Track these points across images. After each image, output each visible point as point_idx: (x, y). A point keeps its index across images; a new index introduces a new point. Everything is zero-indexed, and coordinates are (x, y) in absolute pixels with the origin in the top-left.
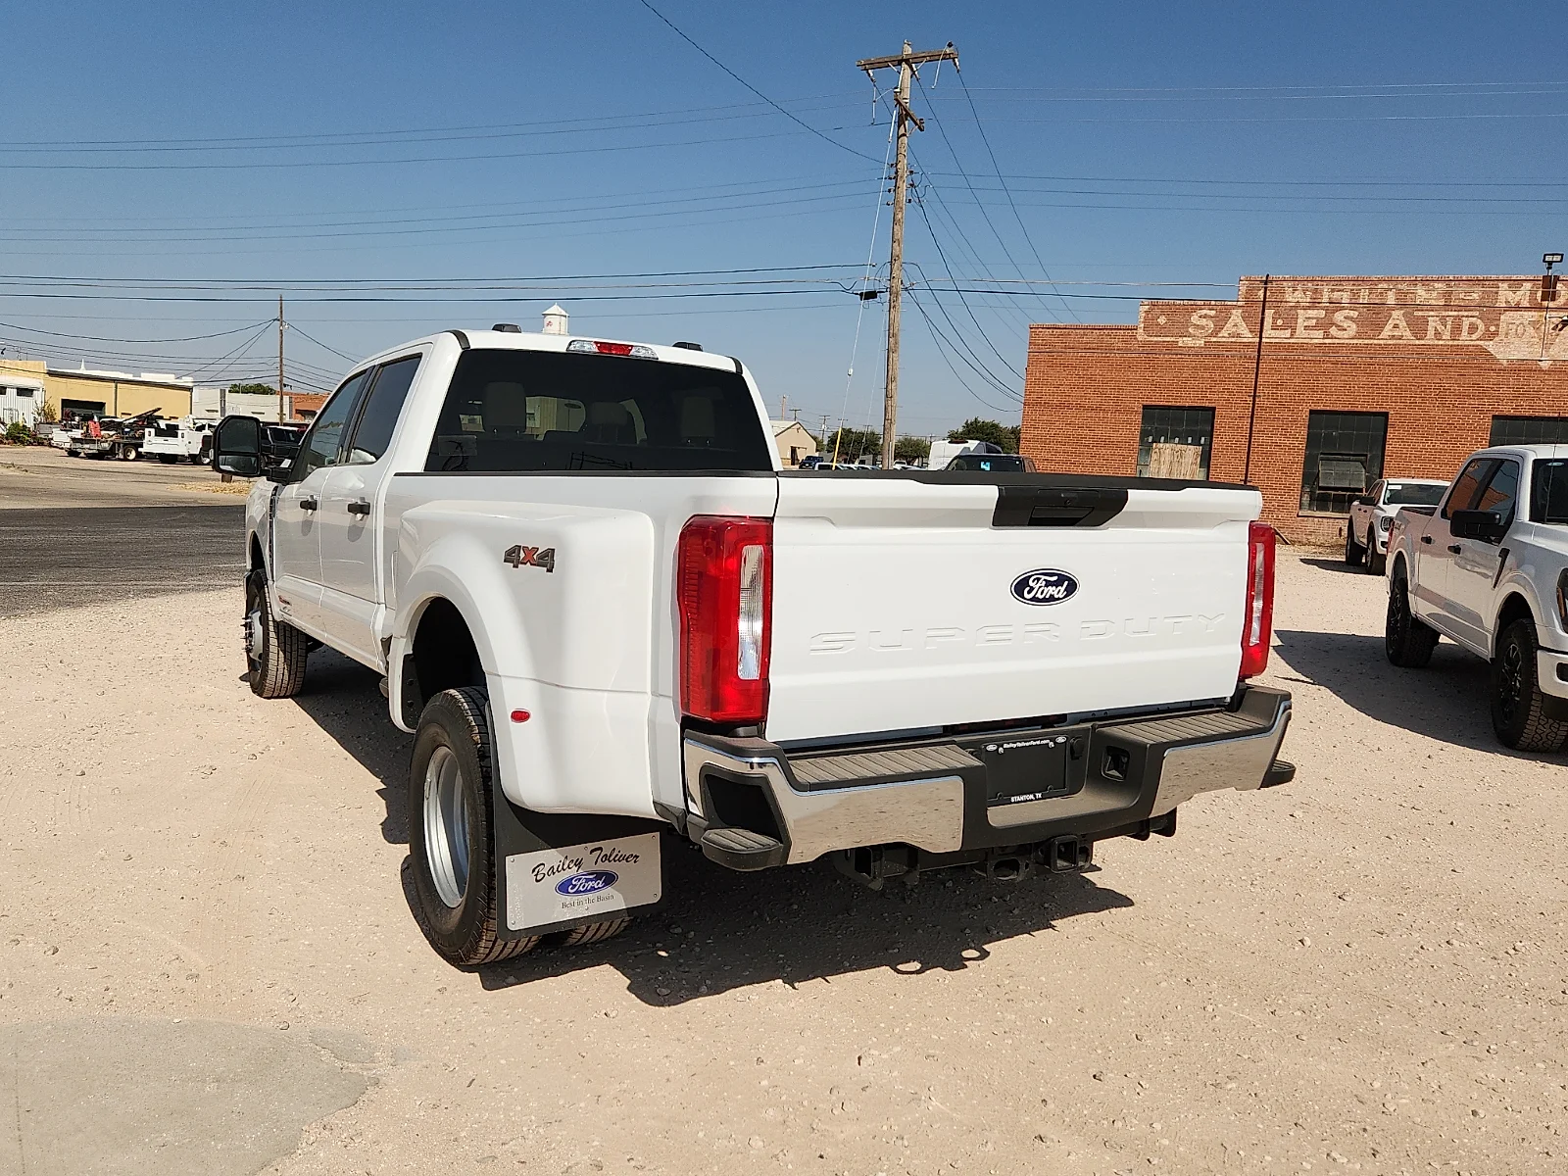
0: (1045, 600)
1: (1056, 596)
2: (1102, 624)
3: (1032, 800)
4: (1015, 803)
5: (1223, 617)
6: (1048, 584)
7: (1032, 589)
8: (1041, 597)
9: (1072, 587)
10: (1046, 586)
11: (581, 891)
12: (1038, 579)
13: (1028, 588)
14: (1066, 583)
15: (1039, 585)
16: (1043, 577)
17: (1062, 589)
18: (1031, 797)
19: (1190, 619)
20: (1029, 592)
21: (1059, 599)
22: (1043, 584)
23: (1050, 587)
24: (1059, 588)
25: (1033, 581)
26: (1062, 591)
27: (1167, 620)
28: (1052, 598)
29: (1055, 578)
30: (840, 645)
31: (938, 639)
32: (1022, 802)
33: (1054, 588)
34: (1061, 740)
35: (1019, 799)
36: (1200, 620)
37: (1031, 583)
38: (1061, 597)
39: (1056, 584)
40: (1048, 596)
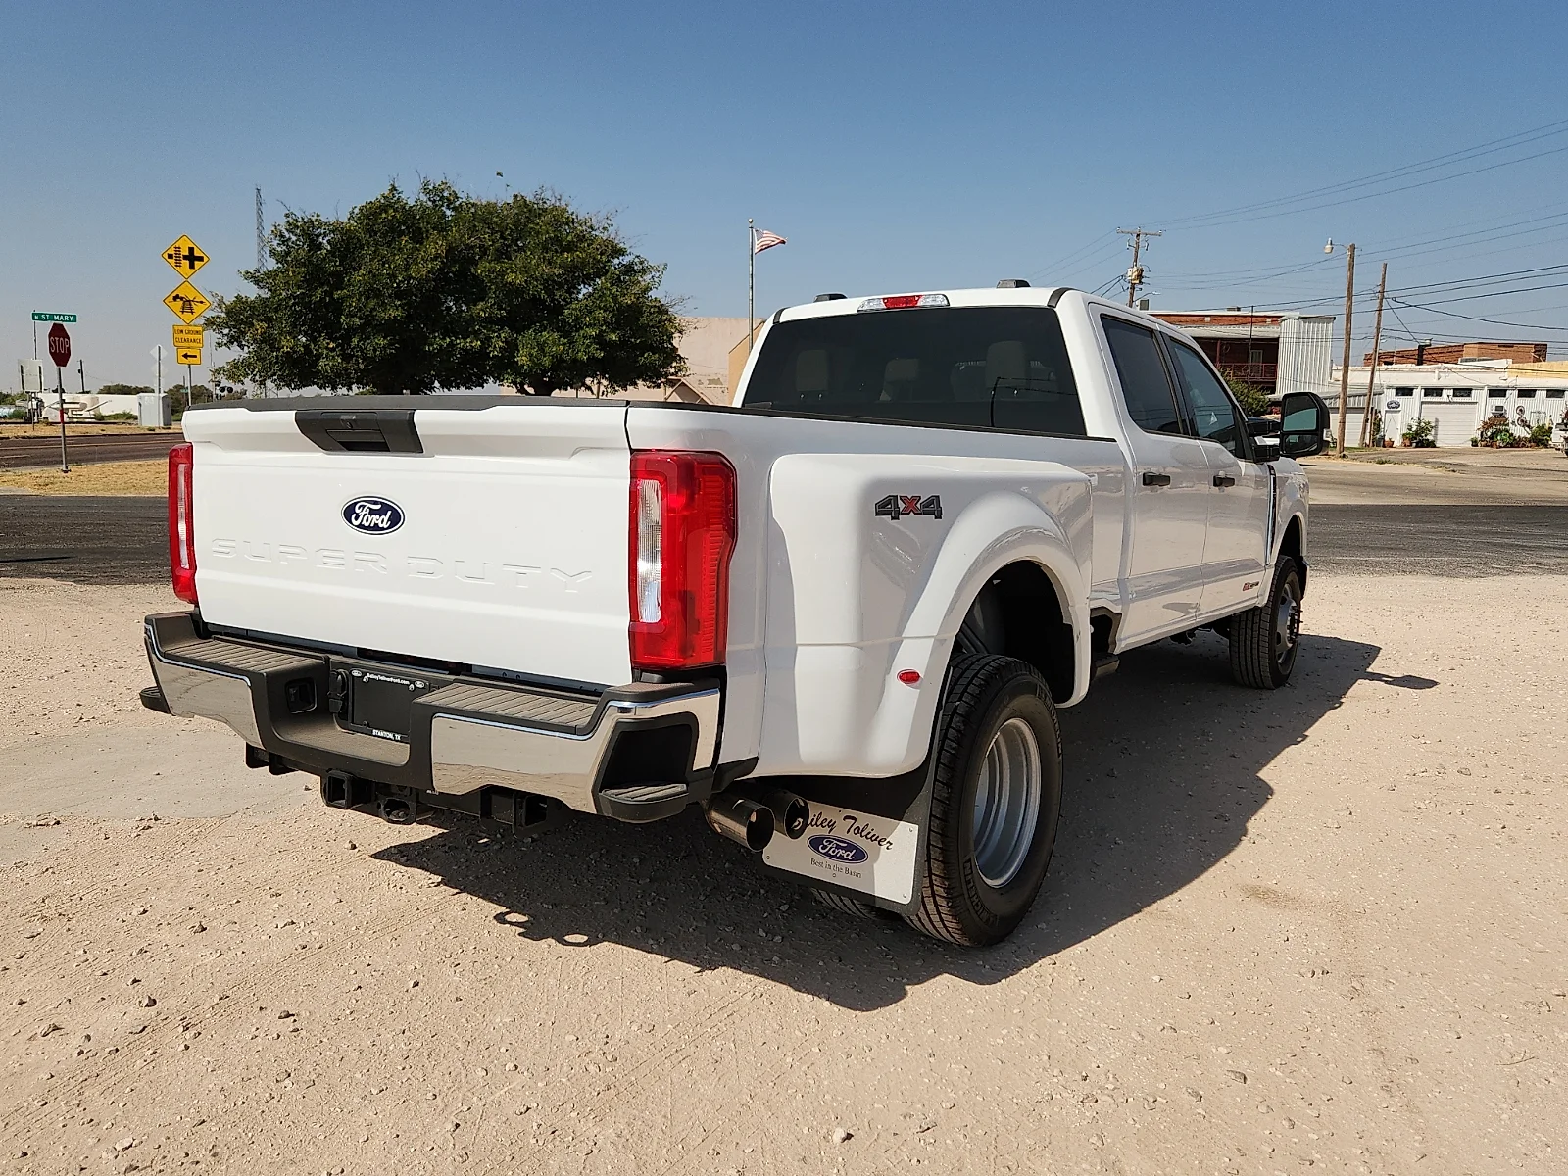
0: (370, 528)
1: (381, 526)
2: (431, 562)
3: (390, 739)
5: (589, 577)
6: (372, 512)
7: (357, 517)
8: (367, 525)
9: (396, 519)
10: (371, 514)
12: (364, 506)
13: (354, 515)
14: (389, 512)
15: (364, 512)
16: (368, 505)
17: (386, 518)
18: (391, 736)
19: (538, 572)
20: (356, 519)
21: (383, 529)
22: (368, 511)
23: (374, 516)
24: (383, 517)
25: (359, 508)
26: (386, 521)
27: (505, 569)
28: (376, 528)
29: (379, 506)
30: (228, 550)
33: (378, 516)
35: (379, 734)
36: (554, 574)
37: (357, 511)
38: (386, 527)
39: (381, 512)
40: (372, 525)
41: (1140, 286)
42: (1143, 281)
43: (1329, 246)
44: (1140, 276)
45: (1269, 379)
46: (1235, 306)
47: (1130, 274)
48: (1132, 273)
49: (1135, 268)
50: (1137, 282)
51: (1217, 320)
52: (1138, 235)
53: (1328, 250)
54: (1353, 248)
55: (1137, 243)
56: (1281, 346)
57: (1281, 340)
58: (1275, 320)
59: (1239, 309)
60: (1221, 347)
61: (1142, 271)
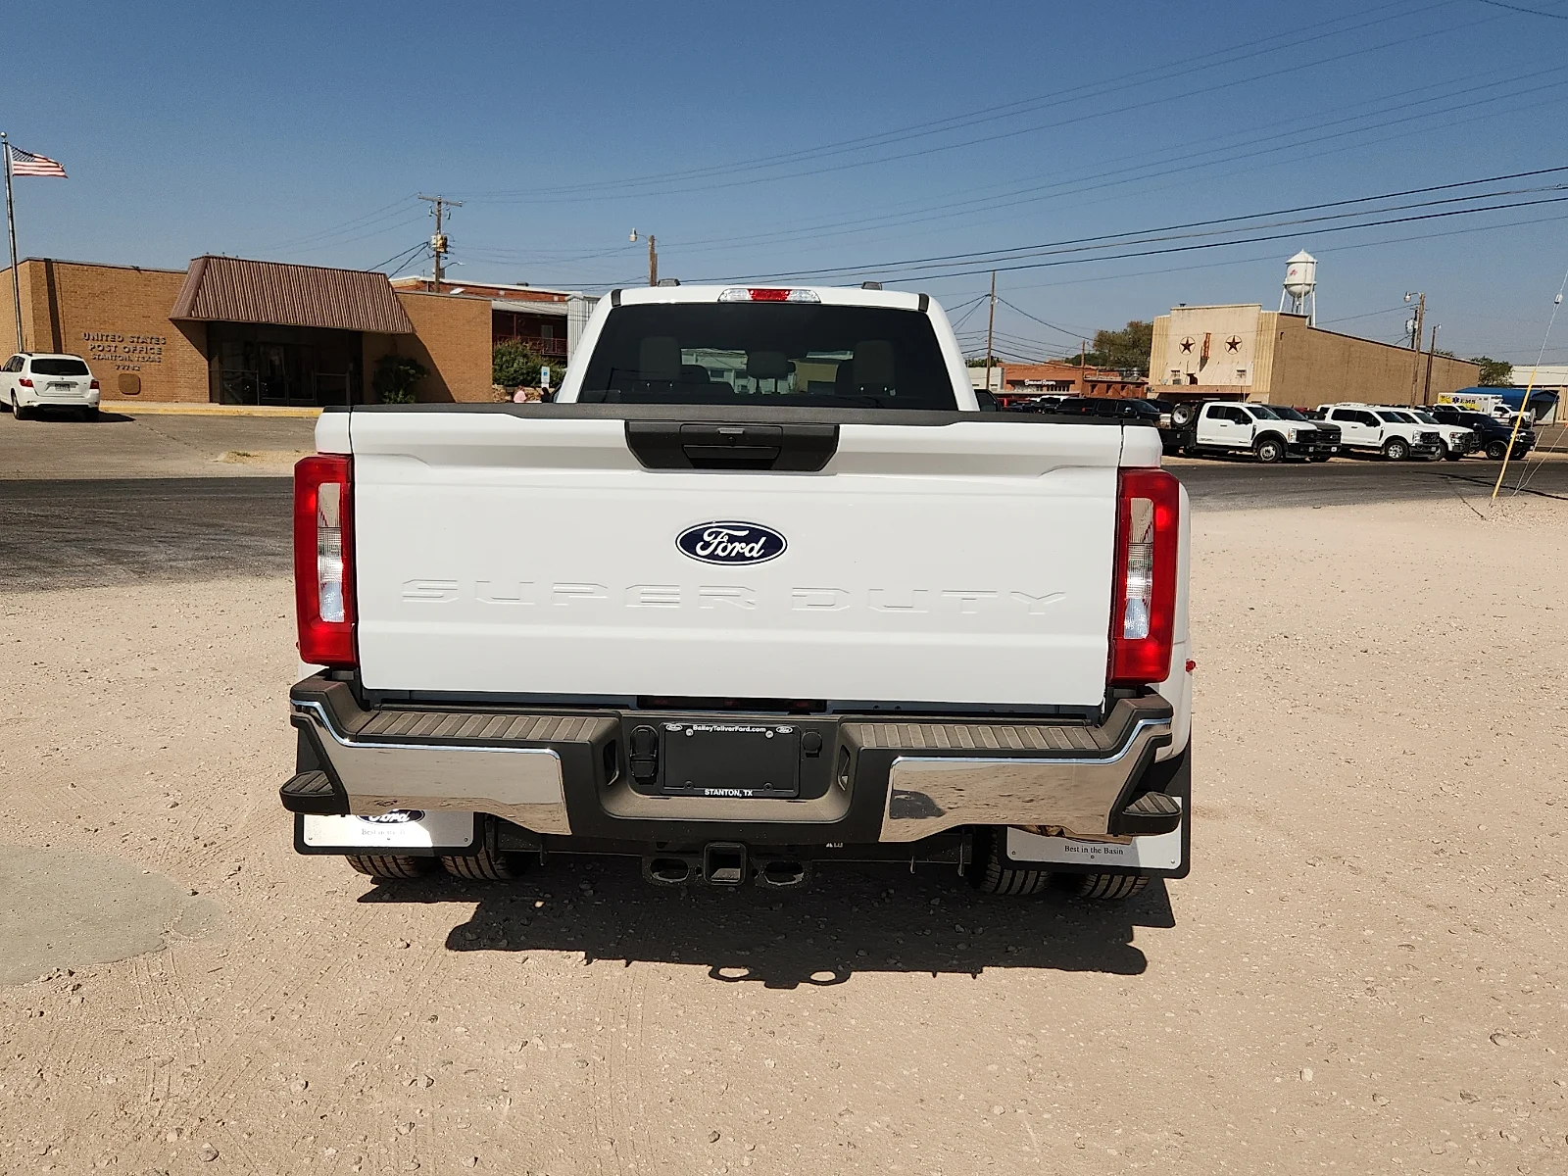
0: (728, 558)
1: (748, 555)
2: (830, 593)
3: (737, 797)
4: (710, 796)
5: (1062, 598)
6: (733, 539)
7: (708, 544)
8: (723, 554)
9: (774, 545)
10: (731, 541)
11: (382, 822)
12: (718, 533)
13: (702, 543)
14: (763, 539)
15: (719, 539)
16: (726, 531)
17: (757, 547)
18: (736, 792)
19: (992, 595)
20: (703, 548)
21: (752, 558)
22: (726, 539)
23: (736, 544)
24: (753, 545)
25: (709, 535)
26: (757, 549)
27: (946, 595)
28: (741, 557)
29: (744, 533)
30: (441, 593)
31: (571, 596)
32: (721, 796)
33: (744, 544)
34: (784, 730)
35: (716, 792)
36: (1016, 597)
37: (706, 538)
38: (756, 555)
39: (746, 540)
40: (733, 554)
41: (446, 255)
42: (448, 249)
43: (633, 236)
44: (444, 245)
45: (560, 353)
46: (524, 282)
47: (434, 241)
48: (436, 241)
49: (439, 237)
50: (443, 250)
51: (511, 294)
52: (439, 203)
53: (633, 239)
54: (653, 239)
55: (439, 211)
56: (569, 323)
57: (569, 318)
58: (562, 298)
59: (527, 285)
60: (517, 320)
61: (446, 239)
